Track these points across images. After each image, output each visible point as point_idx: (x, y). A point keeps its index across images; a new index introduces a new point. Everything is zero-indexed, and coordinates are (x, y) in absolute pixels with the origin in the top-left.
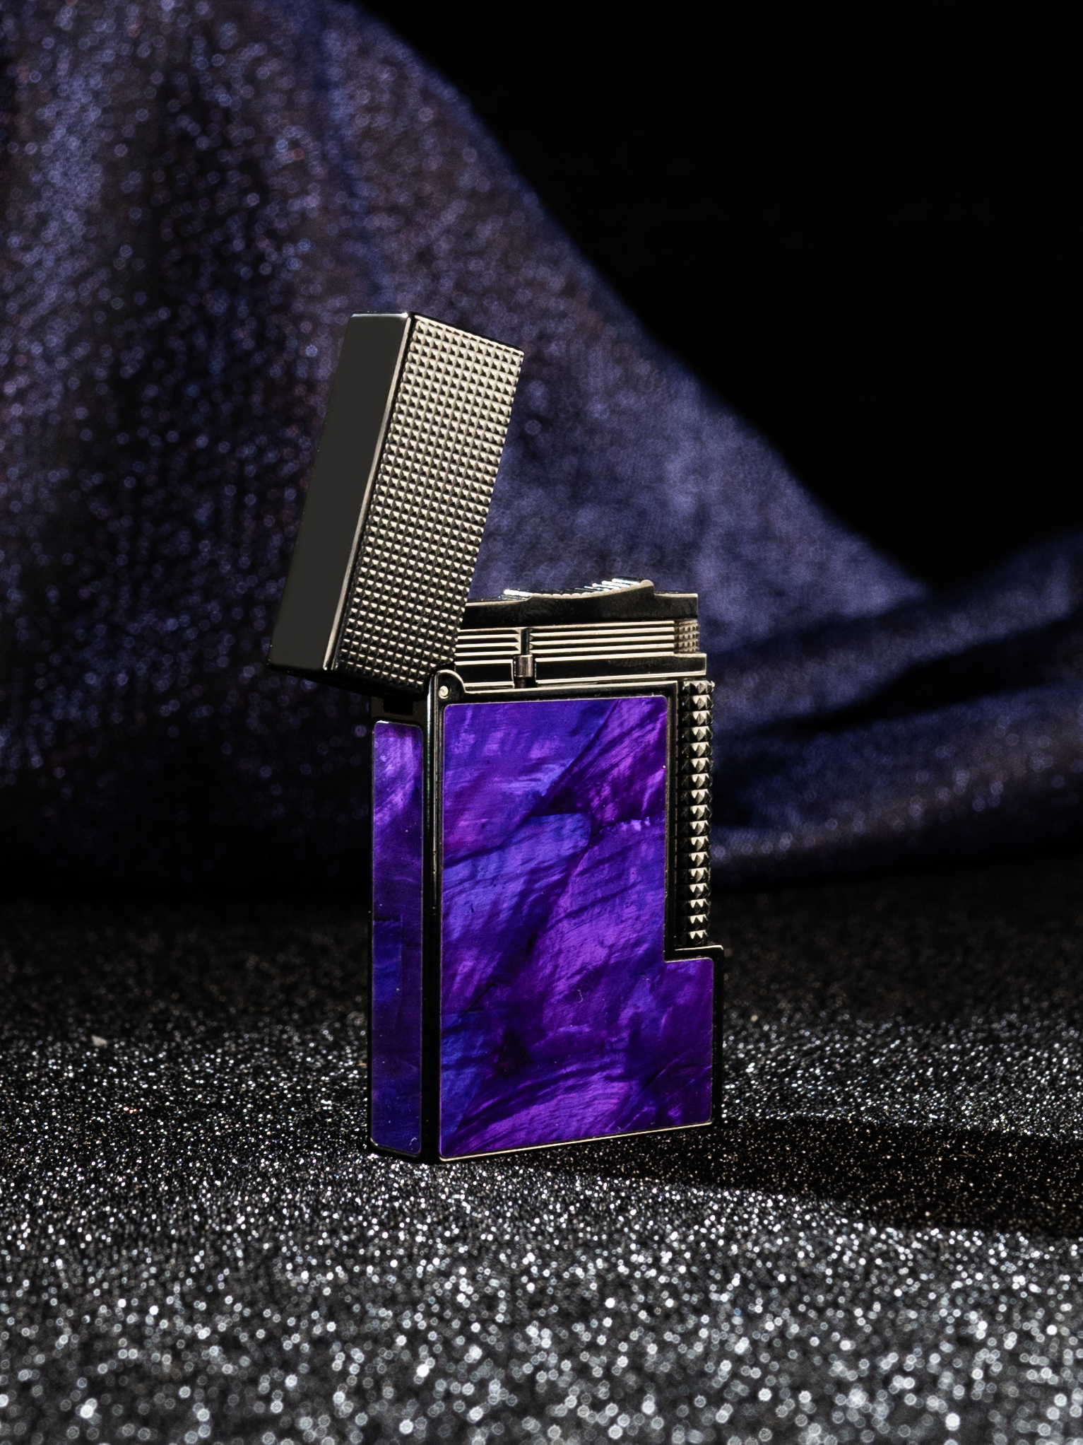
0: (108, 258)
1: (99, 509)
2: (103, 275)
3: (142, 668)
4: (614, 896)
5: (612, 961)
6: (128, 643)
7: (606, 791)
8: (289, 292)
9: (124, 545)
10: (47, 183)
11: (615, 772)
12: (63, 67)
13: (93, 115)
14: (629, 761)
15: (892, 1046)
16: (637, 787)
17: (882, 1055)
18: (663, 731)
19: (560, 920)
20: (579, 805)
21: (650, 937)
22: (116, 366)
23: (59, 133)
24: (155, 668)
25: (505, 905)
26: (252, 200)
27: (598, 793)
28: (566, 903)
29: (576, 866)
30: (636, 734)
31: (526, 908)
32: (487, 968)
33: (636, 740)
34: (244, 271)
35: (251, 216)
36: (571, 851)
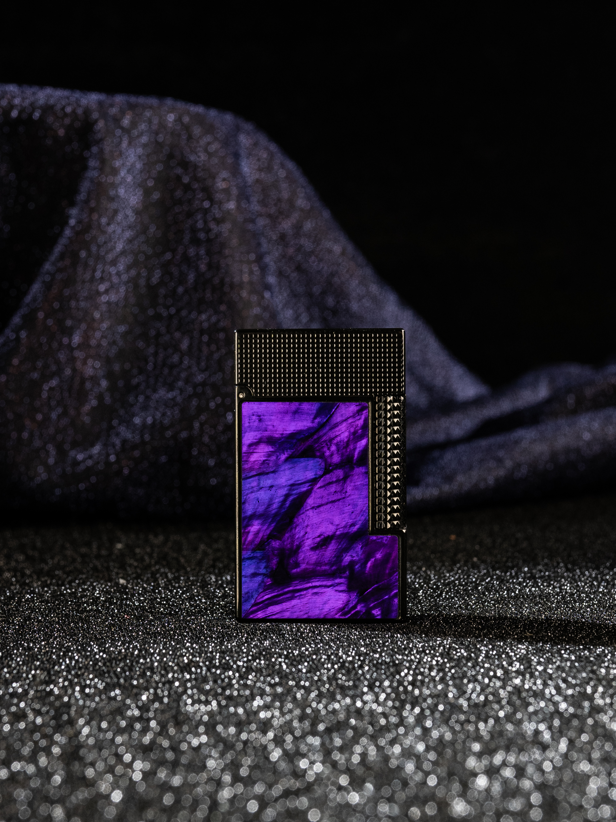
0: (145, 230)
1: (141, 344)
2: (142, 238)
3: (158, 415)
4: (339, 500)
5: (338, 533)
6: (152, 404)
7: (333, 448)
8: (223, 245)
9: (151, 359)
10: (118, 196)
11: (338, 439)
12: (124, 144)
13: (139, 166)
14: (346, 434)
15: (487, 581)
16: (351, 447)
17: (482, 585)
18: (366, 420)
19: (308, 510)
20: (318, 454)
21: (360, 522)
22: (148, 279)
23: (123, 173)
24: (164, 414)
25: (277, 500)
26: (206, 204)
27: (329, 449)
28: (310, 501)
29: (316, 484)
30: (350, 421)
31: (288, 504)
32: (266, 530)
33: (350, 423)
34: (202, 236)
35: (206, 212)
36: (314, 477)
